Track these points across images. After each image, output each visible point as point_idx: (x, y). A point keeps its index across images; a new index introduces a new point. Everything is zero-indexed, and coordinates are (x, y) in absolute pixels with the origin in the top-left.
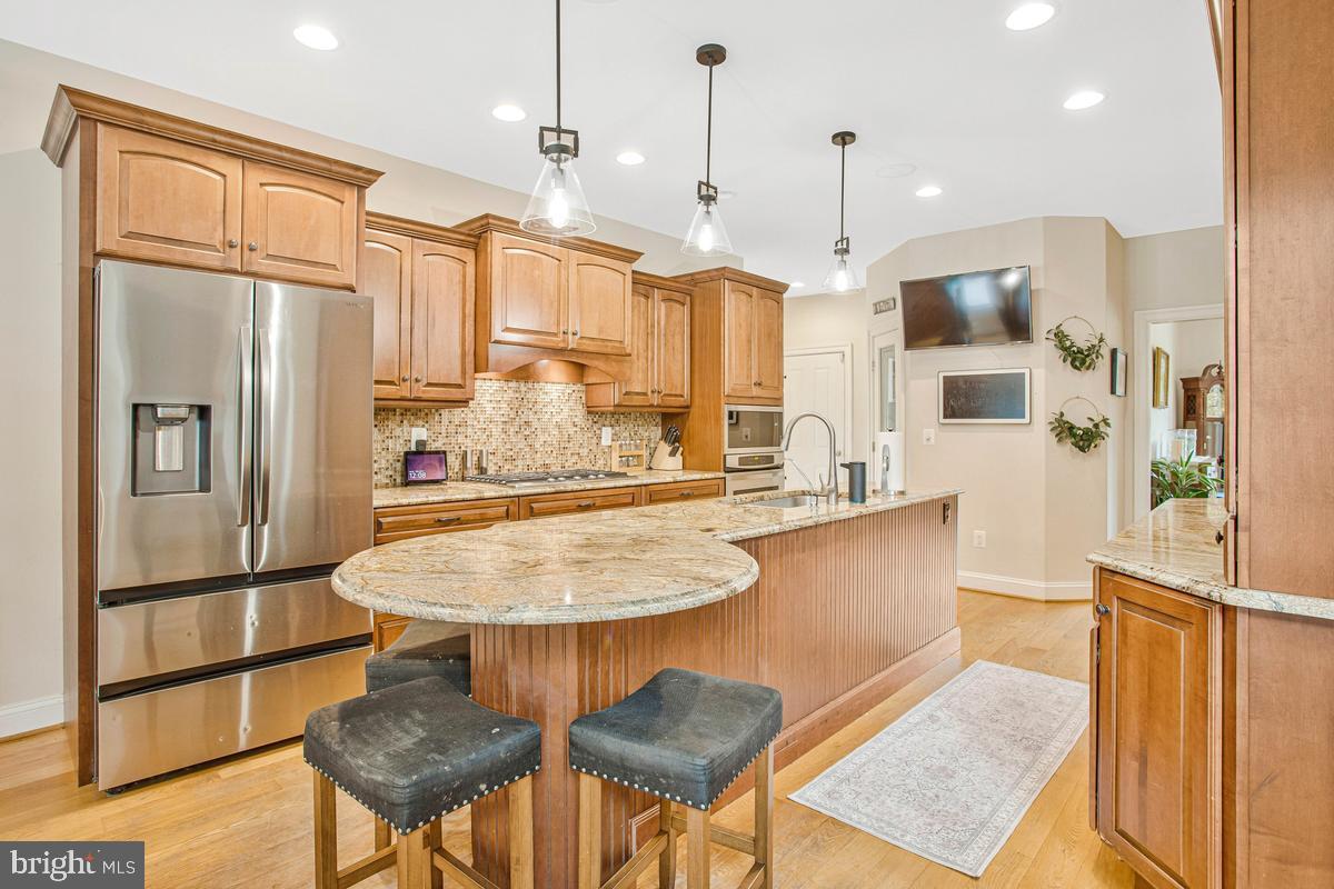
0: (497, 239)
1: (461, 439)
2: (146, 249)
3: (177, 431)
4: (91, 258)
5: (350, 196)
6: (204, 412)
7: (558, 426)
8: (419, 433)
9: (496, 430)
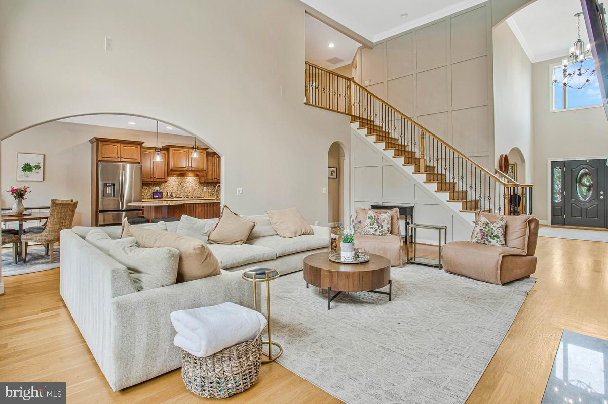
0: (171, 149)
1: (167, 189)
2: (106, 159)
3: (110, 187)
4: (98, 161)
5: (139, 146)
6: (114, 184)
7: (191, 187)
8: (157, 188)
9: (175, 188)
